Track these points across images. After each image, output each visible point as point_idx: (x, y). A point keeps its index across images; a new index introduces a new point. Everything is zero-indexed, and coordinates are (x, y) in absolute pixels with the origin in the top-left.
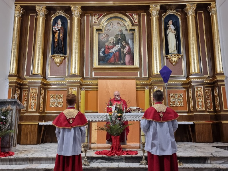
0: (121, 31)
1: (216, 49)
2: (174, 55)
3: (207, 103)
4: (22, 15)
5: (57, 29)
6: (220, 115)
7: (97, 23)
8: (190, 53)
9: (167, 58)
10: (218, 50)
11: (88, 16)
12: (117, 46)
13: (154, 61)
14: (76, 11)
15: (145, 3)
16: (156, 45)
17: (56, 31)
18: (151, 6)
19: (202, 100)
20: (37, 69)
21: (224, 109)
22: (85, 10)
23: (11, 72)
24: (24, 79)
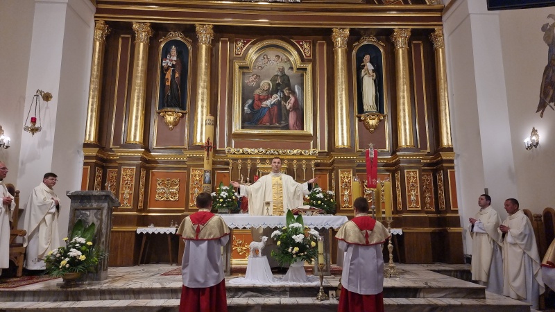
0: (282, 70)
1: (442, 108)
2: (373, 115)
3: (425, 197)
4: (108, 37)
5: (169, 64)
6: (445, 219)
7: (241, 56)
8: (399, 112)
9: (360, 120)
10: (446, 109)
11: (224, 43)
12: (274, 96)
13: (338, 124)
14: (205, 36)
15: (325, 25)
16: (341, 97)
17: (169, 66)
18: (334, 30)
19: (417, 192)
20: (135, 134)
21: (452, 208)
22: (219, 31)
23: (87, 139)
24: (111, 150)
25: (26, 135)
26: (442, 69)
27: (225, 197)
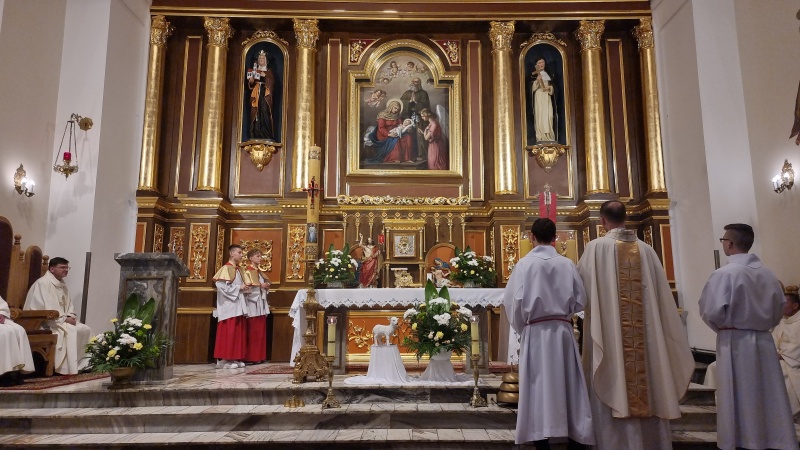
0: (418, 84)
1: (651, 135)
2: (549, 147)
4: (170, 39)
5: (256, 77)
7: (358, 63)
8: (588, 142)
9: (531, 154)
10: (656, 136)
11: (335, 45)
12: (406, 121)
13: (498, 159)
14: (306, 35)
15: (479, 17)
16: (503, 122)
17: (256, 80)
18: (493, 24)
20: (209, 175)
22: (327, 28)
23: (142, 184)
24: (175, 200)
25: (58, 179)
26: (650, 78)
27: (337, 265)
